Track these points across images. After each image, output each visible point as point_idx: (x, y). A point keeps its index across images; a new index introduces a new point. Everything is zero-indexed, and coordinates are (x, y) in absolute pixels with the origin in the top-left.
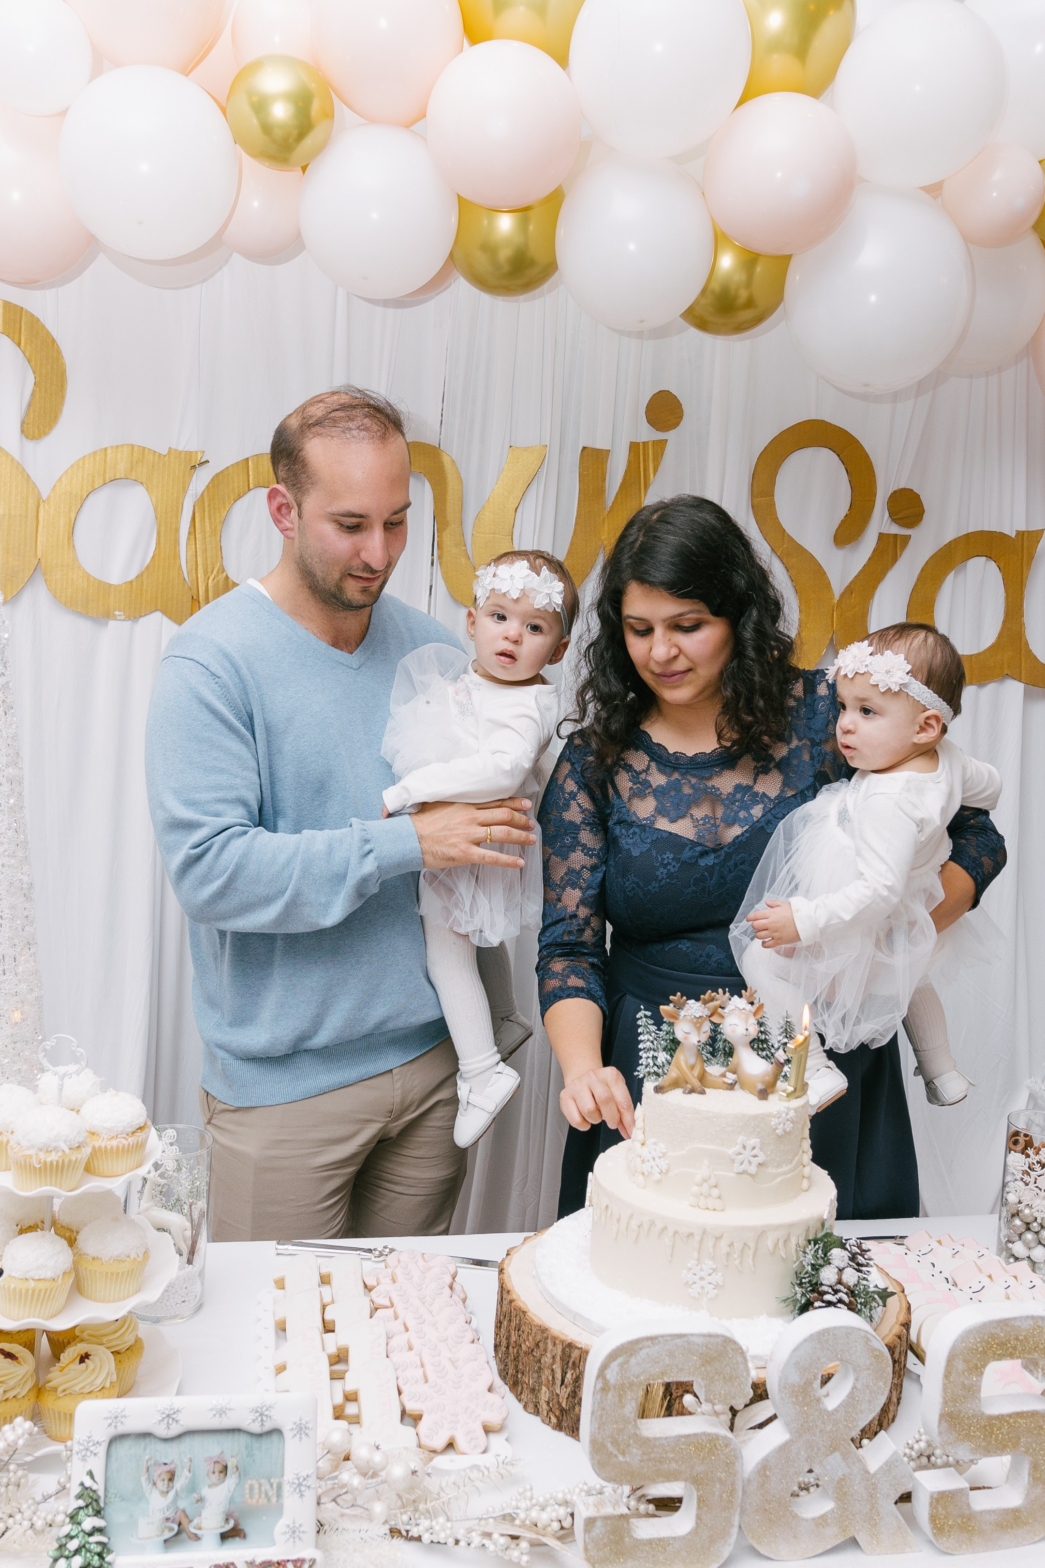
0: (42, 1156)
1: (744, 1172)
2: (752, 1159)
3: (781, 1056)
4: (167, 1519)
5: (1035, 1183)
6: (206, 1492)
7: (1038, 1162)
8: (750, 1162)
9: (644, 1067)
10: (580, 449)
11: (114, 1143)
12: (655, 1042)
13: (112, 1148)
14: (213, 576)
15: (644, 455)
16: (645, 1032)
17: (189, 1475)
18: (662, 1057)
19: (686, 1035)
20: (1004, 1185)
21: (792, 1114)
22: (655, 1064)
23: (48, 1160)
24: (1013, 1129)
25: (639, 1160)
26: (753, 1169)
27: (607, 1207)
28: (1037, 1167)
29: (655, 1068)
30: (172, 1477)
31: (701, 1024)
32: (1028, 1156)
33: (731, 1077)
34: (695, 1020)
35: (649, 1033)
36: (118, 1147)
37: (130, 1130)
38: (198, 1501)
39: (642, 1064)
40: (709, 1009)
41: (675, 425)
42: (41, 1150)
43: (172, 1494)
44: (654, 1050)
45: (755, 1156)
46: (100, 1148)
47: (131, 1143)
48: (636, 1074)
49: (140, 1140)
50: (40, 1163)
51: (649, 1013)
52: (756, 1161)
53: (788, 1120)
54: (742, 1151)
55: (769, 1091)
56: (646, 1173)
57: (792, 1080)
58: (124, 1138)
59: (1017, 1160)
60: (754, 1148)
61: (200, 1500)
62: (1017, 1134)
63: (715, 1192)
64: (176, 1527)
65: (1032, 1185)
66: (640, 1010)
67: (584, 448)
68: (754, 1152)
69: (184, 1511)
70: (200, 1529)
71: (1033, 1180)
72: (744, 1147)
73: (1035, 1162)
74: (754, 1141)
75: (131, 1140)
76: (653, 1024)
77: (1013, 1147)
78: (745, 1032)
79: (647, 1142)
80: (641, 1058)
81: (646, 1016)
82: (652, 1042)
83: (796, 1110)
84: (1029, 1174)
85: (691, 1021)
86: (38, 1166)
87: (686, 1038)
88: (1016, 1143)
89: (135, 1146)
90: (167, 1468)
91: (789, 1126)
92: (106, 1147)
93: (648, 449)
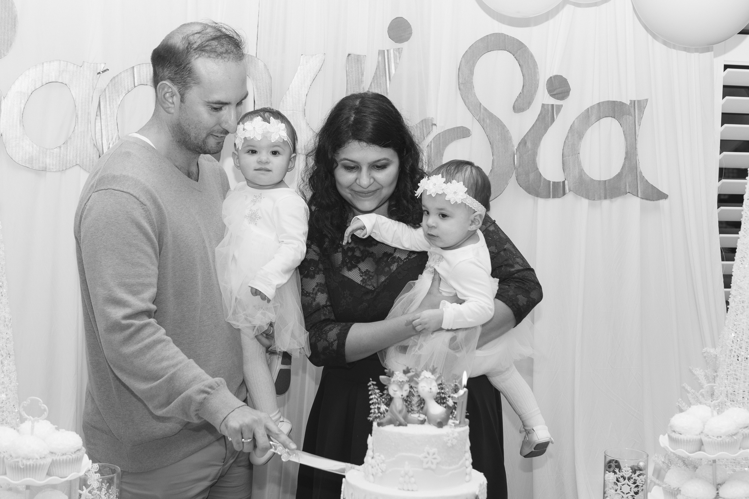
0: (25, 462)
1: (429, 468)
2: (433, 461)
3: (450, 403)
5: (621, 489)
7: (622, 477)
8: (432, 463)
9: (373, 414)
10: (347, 55)
11: (65, 457)
12: (379, 399)
13: (63, 460)
15: (388, 58)
16: (373, 393)
18: (383, 407)
19: (395, 392)
20: (604, 493)
21: (456, 435)
22: (379, 412)
23: (28, 463)
24: (608, 459)
25: (370, 467)
26: (434, 466)
27: (352, 494)
28: (621, 480)
29: (379, 414)
31: (403, 385)
32: (615, 473)
33: (422, 417)
34: (399, 383)
35: (375, 394)
36: (66, 460)
37: (73, 450)
39: (372, 413)
40: (408, 377)
41: (407, 39)
42: (24, 458)
44: (379, 404)
45: (435, 459)
46: (56, 460)
47: (74, 458)
48: (369, 418)
49: (79, 456)
50: (23, 465)
51: (375, 383)
52: (435, 461)
53: (454, 438)
54: (427, 456)
55: (444, 424)
56: (374, 474)
57: (458, 418)
58: (70, 455)
59: (611, 477)
60: (434, 454)
62: (610, 462)
63: (413, 480)
65: (619, 491)
66: (370, 381)
67: (349, 55)
68: (434, 456)
71: (619, 488)
72: (428, 454)
73: (620, 476)
74: (434, 450)
75: (74, 456)
76: (377, 389)
77: (608, 469)
78: (429, 390)
79: (375, 456)
80: (371, 409)
81: (373, 384)
82: (377, 399)
83: (459, 433)
84: (617, 484)
85: (397, 384)
86: (22, 467)
87: (395, 394)
88: (610, 467)
89: (76, 460)
91: (455, 442)
92: (60, 460)
93: (391, 54)
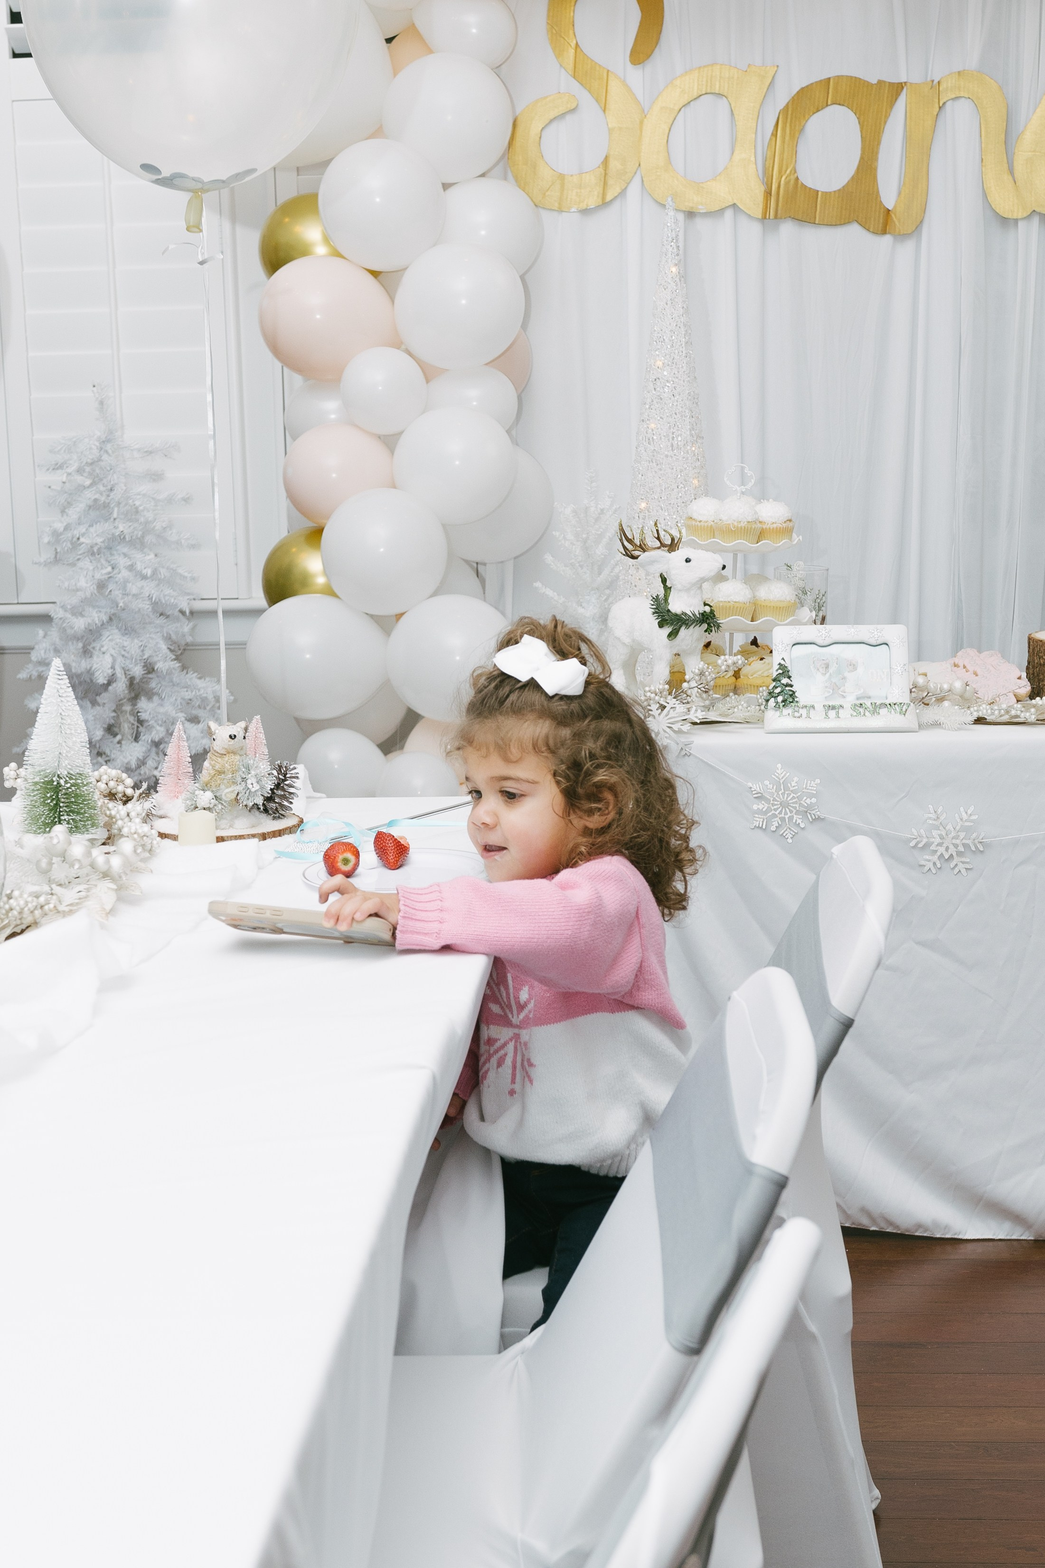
0: (736, 524)
4: (826, 687)
6: (846, 674)
11: (775, 526)
13: (773, 528)
14: (786, 175)
17: (837, 666)
30: (827, 667)
36: (777, 528)
38: (842, 679)
43: (828, 675)
46: (766, 527)
61: (844, 678)
64: (831, 691)
69: (835, 683)
70: (845, 692)
90: (825, 662)
92: (770, 528)
